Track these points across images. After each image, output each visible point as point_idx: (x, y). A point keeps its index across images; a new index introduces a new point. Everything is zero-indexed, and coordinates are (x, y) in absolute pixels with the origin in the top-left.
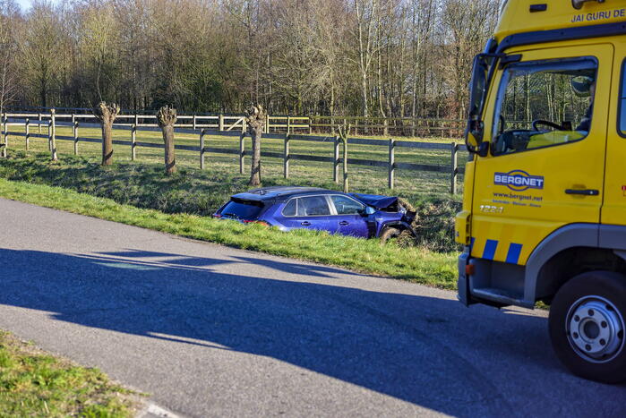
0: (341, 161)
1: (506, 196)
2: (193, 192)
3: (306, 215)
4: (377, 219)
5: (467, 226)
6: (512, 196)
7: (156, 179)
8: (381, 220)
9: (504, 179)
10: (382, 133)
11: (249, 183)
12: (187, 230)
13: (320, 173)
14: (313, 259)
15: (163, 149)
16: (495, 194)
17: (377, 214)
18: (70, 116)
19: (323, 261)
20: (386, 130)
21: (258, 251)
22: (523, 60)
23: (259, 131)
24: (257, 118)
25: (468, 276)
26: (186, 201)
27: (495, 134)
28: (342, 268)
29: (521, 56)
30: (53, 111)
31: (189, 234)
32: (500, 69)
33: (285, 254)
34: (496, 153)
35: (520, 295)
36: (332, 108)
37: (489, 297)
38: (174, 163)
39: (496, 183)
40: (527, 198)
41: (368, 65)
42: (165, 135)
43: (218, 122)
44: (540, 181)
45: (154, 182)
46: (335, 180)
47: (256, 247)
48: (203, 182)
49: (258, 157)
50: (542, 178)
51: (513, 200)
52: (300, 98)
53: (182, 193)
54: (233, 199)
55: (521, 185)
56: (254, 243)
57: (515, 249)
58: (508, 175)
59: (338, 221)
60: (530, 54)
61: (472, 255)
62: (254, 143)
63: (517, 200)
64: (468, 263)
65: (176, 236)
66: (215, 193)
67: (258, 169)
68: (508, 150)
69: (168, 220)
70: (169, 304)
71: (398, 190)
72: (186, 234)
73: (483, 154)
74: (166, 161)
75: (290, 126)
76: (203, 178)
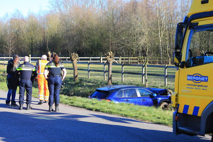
0: (144, 74)
1: (192, 85)
2: (84, 88)
3: (127, 97)
4: (158, 99)
5: (176, 99)
6: (195, 85)
7: (69, 82)
8: (160, 99)
9: (191, 78)
10: (168, 63)
11: (107, 84)
12: (72, 103)
13: (137, 80)
14: (122, 115)
15: (73, 71)
16: (188, 85)
17: (158, 96)
19: (126, 116)
20: (170, 62)
21: (99, 111)
22: (199, 25)
23: (111, 62)
24: (110, 57)
25: (176, 121)
26: (81, 92)
27: (187, 58)
28: (133, 119)
29: (198, 23)
31: (73, 104)
32: (189, 29)
33: (110, 113)
34: (188, 66)
35: (199, 130)
36: (147, 54)
37: (186, 130)
38: (77, 76)
39: (188, 80)
40: (201, 86)
41: (162, 36)
42: (73, 65)
43: (100, 59)
44: (206, 78)
45: (69, 84)
46: (142, 82)
47: (99, 110)
48: (88, 84)
49: (111, 73)
50: (207, 77)
51: (195, 87)
52: (134, 49)
53: (80, 88)
54: (97, 90)
55: (198, 80)
56: (98, 108)
57: (196, 109)
58: (193, 76)
59: (141, 99)
60: (202, 22)
61: (179, 112)
62: (109, 67)
63: (197, 87)
64: (176, 115)
65: (67, 105)
66: (93, 88)
67: (111, 78)
68: (194, 65)
69: (66, 99)
70: (52, 134)
71: (169, 86)
72: (71, 104)
73: (182, 67)
74: (74, 75)
75: (130, 61)
76: (89, 82)
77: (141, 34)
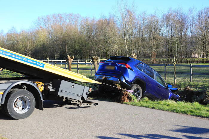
18: (51, 61)
30: (48, 59)
41: (127, 43)
43: (85, 61)
77: (114, 42)
